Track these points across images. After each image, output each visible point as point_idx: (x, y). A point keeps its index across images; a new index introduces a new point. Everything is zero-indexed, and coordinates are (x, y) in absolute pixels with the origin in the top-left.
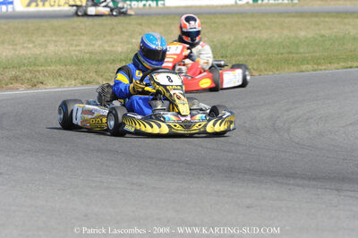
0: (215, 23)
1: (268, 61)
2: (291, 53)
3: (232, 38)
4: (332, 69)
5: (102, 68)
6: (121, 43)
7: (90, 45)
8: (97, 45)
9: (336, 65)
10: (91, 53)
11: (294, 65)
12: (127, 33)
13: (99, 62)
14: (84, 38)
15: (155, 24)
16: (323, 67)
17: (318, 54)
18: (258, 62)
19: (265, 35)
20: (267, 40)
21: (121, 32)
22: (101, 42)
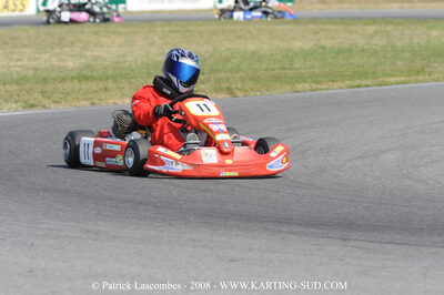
0: (188, 31)
1: (255, 79)
2: (284, 68)
3: (211, 50)
4: (335, 89)
5: (50, 87)
6: (72, 56)
7: (36, 59)
8: (43, 59)
9: (340, 84)
10: (36, 69)
11: (287, 83)
12: (80, 45)
13: (45, 80)
14: (27, 50)
15: (115, 33)
16: (324, 87)
17: (317, 71)
18: (243, 80)
19: (251, 46)
20: (253, 53)
21: (73, 43)
22: (47, 55)
